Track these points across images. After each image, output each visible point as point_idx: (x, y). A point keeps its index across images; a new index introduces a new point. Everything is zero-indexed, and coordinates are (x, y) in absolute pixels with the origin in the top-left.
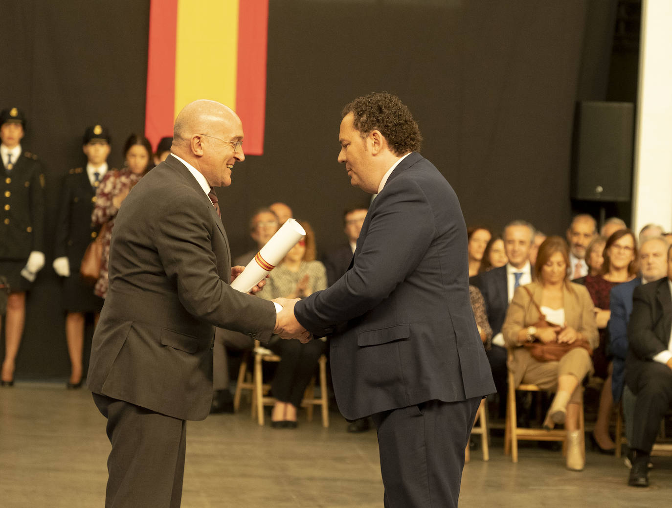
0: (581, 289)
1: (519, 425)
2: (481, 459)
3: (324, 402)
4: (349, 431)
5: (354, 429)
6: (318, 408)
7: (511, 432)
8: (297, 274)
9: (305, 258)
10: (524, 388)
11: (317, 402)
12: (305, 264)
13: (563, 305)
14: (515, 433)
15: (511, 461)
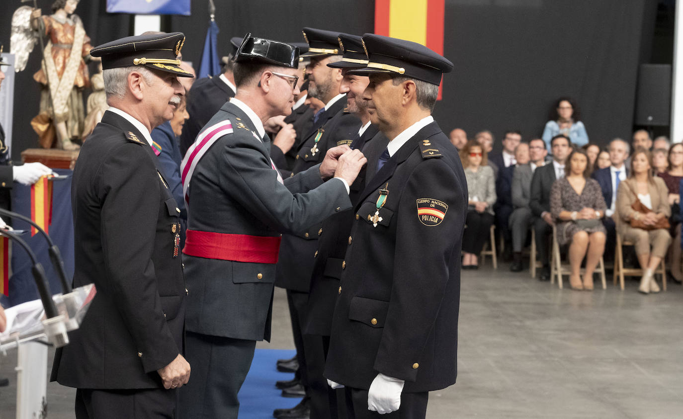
0: (659, 181)
1: (625, 267)
2: (601, 288)
3: (493, 252)
4: (513, 270)
5: (515, 268)
6: (489, 257)
7: (618, 270)
8: (476, 174)
9: (482, 164)
10: (627, 243)
11: (489, 253)
12: (481, 167)
13: (649, 192)
14: (622, 272)
15: (619, 288)
